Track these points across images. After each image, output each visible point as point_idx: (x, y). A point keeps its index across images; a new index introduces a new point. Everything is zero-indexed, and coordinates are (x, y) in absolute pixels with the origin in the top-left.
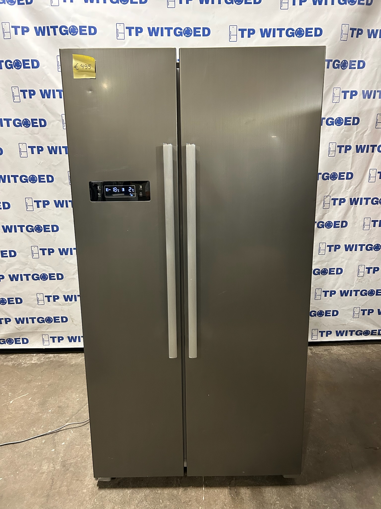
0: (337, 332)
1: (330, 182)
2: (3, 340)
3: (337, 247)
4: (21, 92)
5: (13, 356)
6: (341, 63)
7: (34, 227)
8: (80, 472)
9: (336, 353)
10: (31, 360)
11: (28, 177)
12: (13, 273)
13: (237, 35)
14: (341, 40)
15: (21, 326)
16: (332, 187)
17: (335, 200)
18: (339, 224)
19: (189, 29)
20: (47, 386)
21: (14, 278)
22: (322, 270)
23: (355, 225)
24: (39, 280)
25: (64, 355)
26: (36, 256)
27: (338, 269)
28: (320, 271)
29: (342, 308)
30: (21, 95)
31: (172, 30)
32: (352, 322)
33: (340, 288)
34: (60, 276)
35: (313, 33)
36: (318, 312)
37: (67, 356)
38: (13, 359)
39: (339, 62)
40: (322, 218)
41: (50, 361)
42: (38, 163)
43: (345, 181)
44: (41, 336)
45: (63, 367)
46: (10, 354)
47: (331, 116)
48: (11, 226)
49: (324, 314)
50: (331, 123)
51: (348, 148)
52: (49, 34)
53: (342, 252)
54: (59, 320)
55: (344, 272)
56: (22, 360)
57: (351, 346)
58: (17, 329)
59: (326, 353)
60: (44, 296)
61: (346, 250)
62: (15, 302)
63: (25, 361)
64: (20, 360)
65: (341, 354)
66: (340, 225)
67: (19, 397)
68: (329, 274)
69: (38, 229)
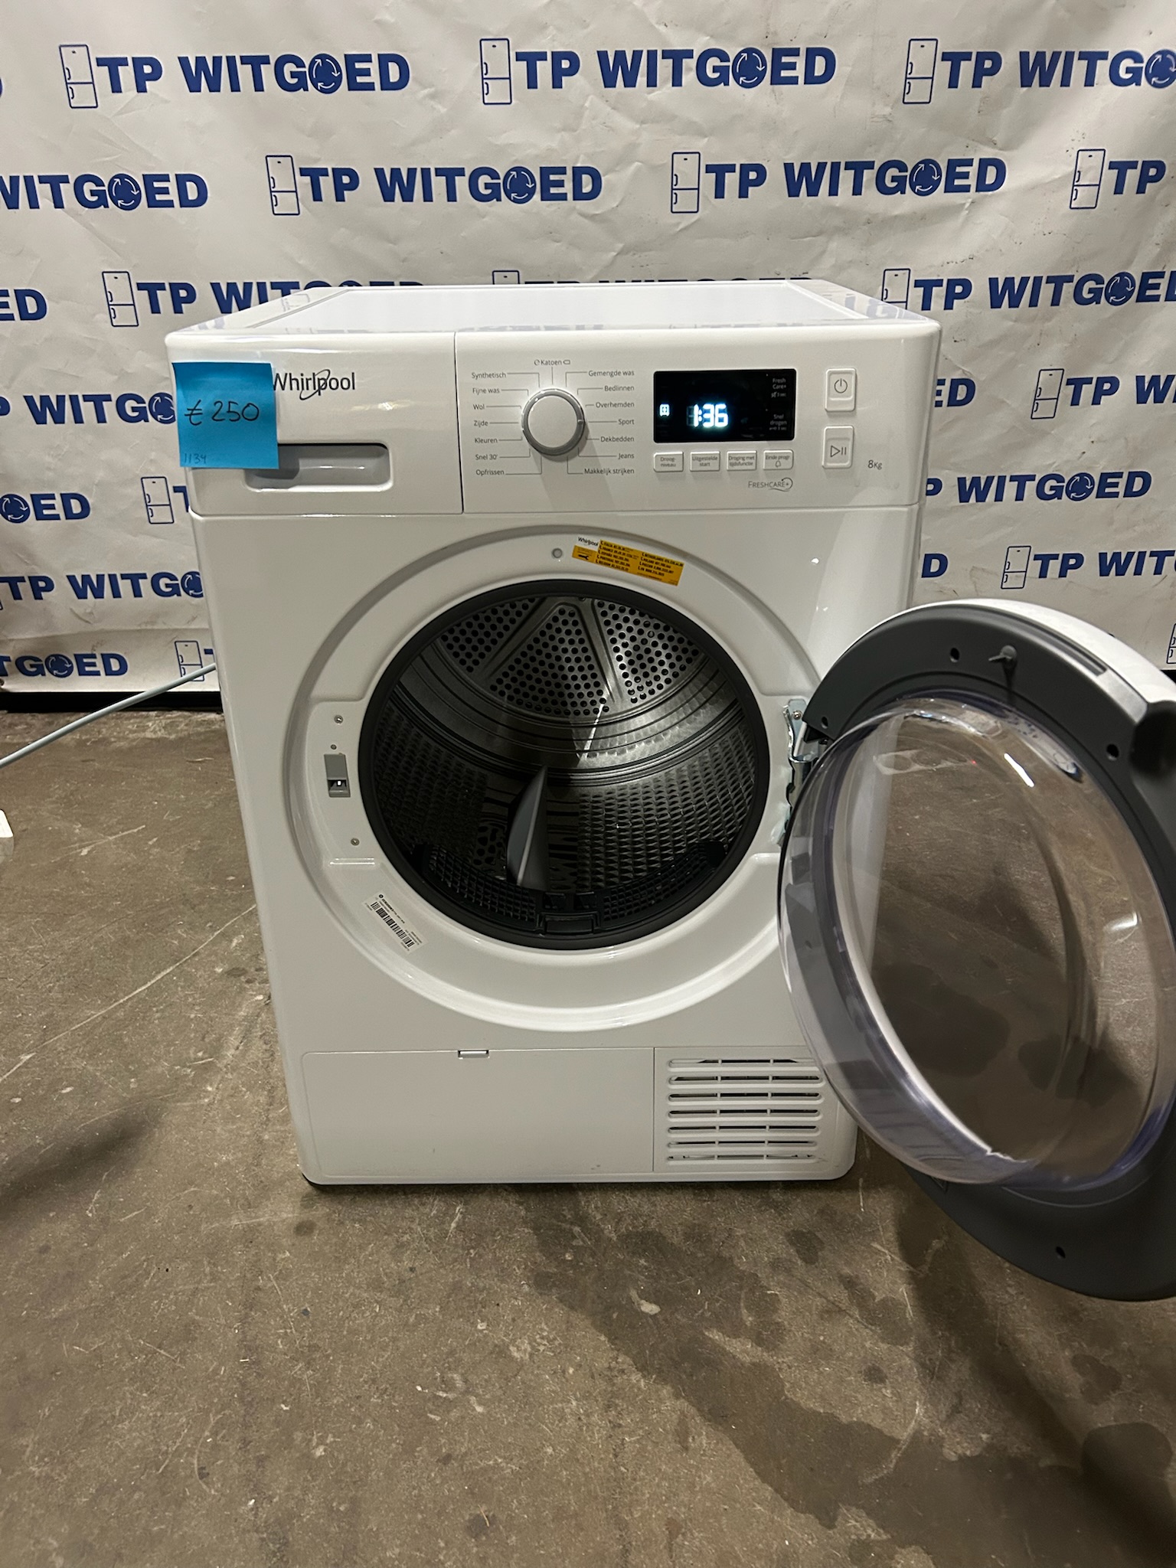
7: (106, 183)
12: (41, 390)
15: (94, 605)
20: (210, 805)
21: (48, 410)
44: (171, 648)
46: (65, 712)
56: (107, 729)
58: (80, 618)
63: (120, 733)
64: (104, 730)
67: (111, 835)
69: (124, 192)
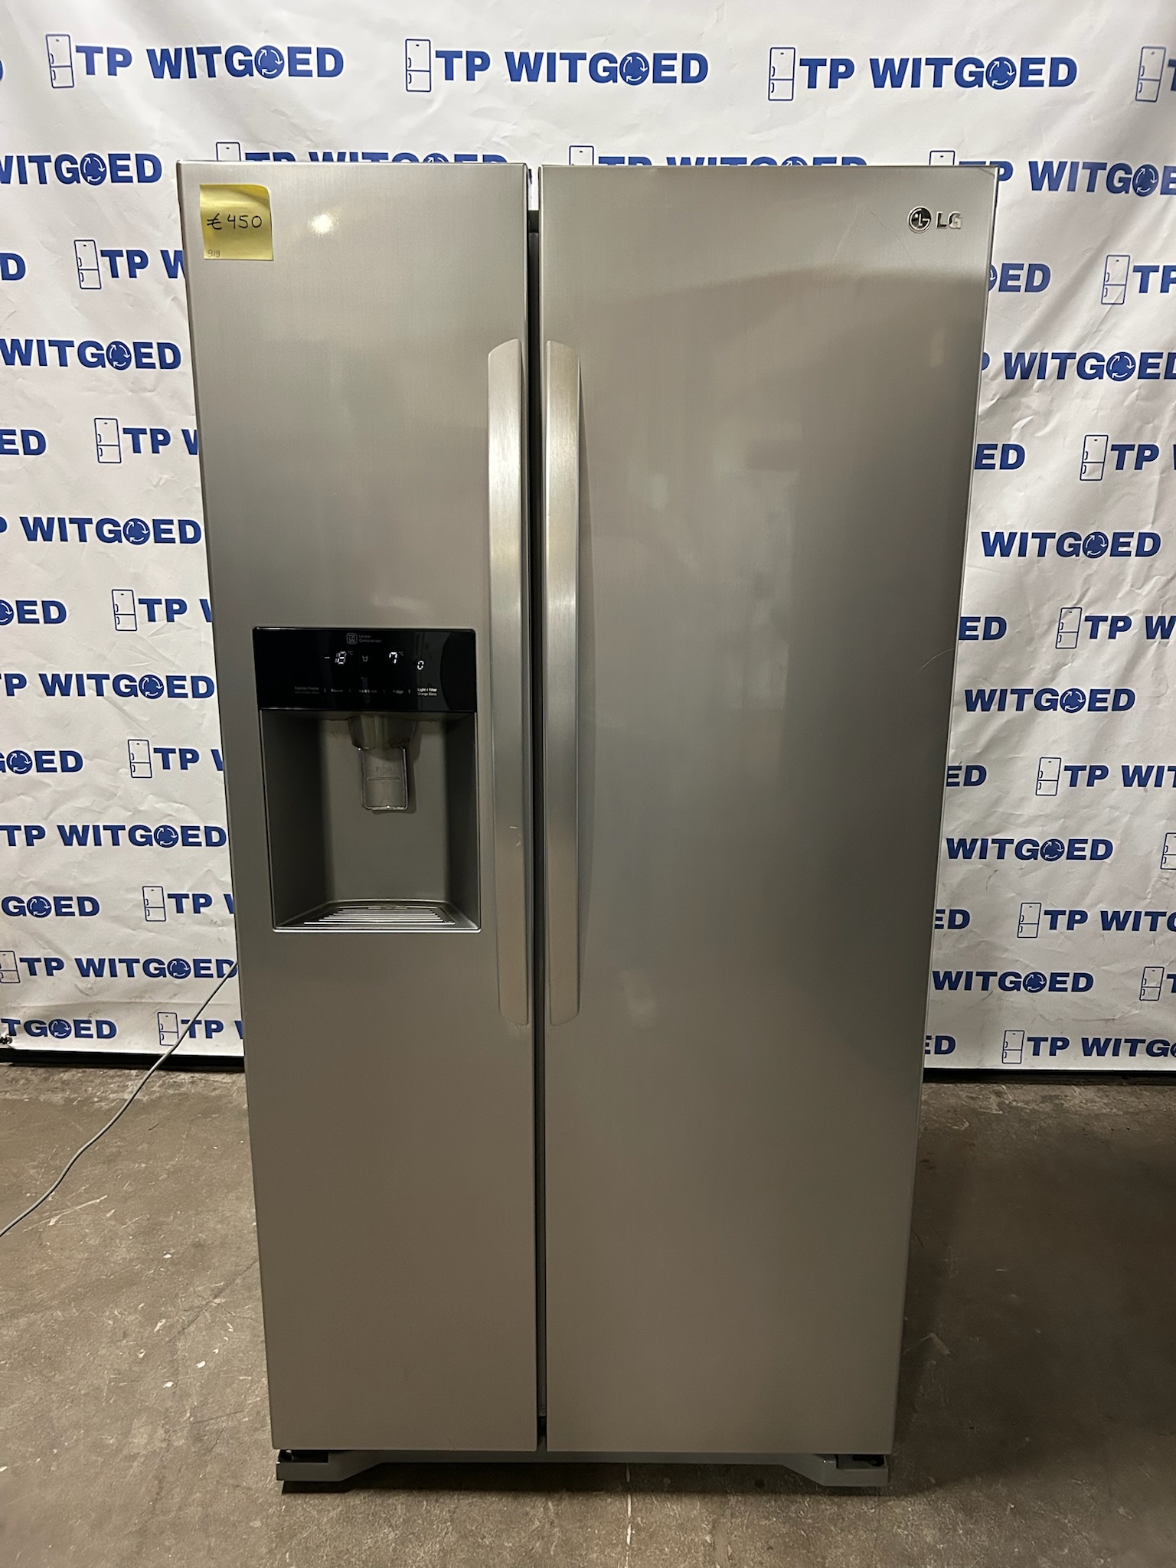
0: (1085, 1041)
1: (1082, 563)
2: (39, 1025)
3: (1098, 773)
4: (102, 256)
5: (67, 1074)
6: (1134, 173)
7: (138, 680)
8: (246, 1460)
9: (1079, 1109)
10: (121, 1089)
11: (122, 525)
12: (71, 821)
13: (793, 80)
14: (1137, 100)
15: (95, 983)
16: (1087, 580)
17: (1095, 621)
18: (1105, 700)
19: (638, 58)
20: (165, 1176)
21: (75, 836)
22: (1046, 843)
23: (1158, 704)
24: (151, 845)
25: (223, 1079)
26: (142, 770)
27: (1096, 843)
28: (1039, 848)
29: (1106, 968)
30: (104, 264)
31: (584, 61)
32: (1135, 1015)
33: (1100, 905)
34: (216, 838)
35: (1045, 77)
36: (1028, 976)
37: (234, 1082)
38: (68, 1084)
39: (1127, 170)
40: (1053, 679)
41: (180, 1094)
42: (155, 483)
43: (1134, 559)
44: (154, 1018)
45: (216, 1115)
46: (61, 1067)
47: (1091, 349)
48: (68, 677)
49: (1045, 984)
50: (1094, 371)
51: (1147, 453)
52: (192, 74)
53: (1114, 790)
54: (208, 968)
55: (1116, 854)
56: (93, 1089)
57: (1129, 1089)
58: (82, 992)
59: (1047, 1107)
60: (166, 896)
61: (1128, 782)
62: (75, 909)
63: (103, 1092)
64: (90, 1089)
65: (1095, 1115)
66: (1109, 704)
67: (78, 1205)
68: (1067, 859)
69: (150, 687)
